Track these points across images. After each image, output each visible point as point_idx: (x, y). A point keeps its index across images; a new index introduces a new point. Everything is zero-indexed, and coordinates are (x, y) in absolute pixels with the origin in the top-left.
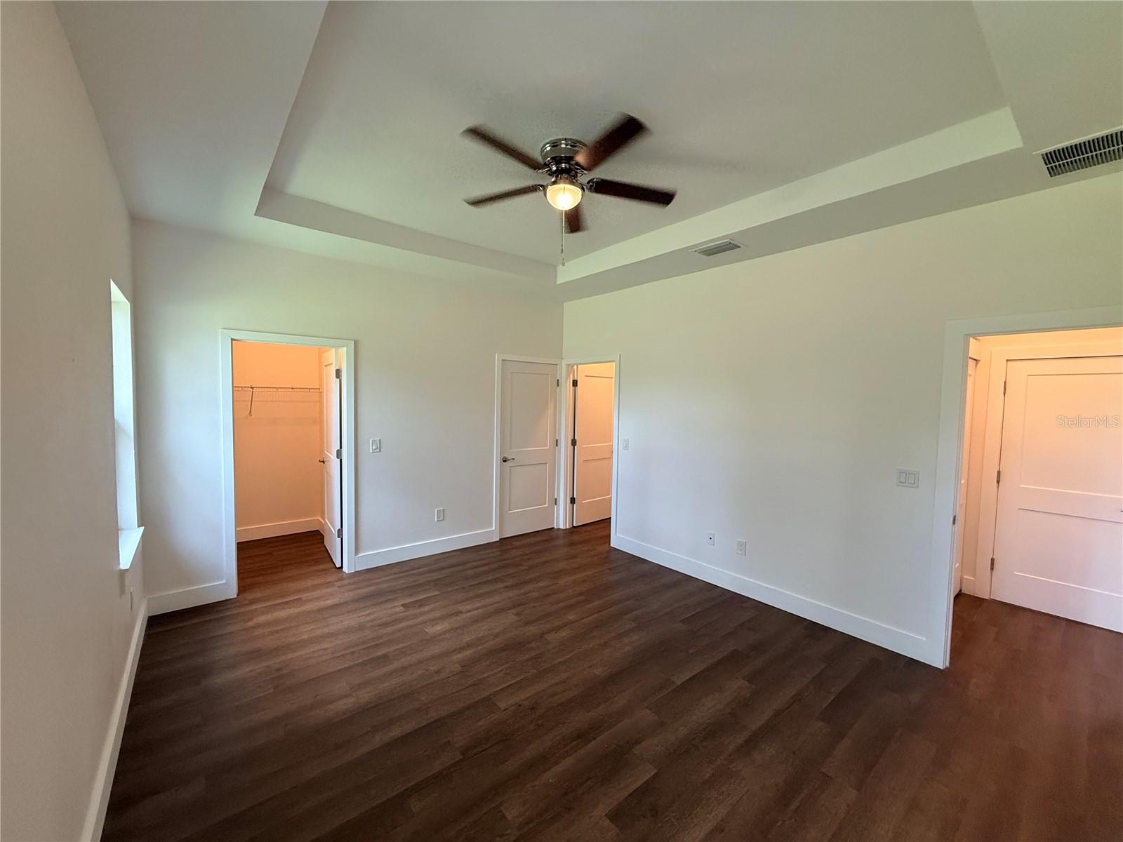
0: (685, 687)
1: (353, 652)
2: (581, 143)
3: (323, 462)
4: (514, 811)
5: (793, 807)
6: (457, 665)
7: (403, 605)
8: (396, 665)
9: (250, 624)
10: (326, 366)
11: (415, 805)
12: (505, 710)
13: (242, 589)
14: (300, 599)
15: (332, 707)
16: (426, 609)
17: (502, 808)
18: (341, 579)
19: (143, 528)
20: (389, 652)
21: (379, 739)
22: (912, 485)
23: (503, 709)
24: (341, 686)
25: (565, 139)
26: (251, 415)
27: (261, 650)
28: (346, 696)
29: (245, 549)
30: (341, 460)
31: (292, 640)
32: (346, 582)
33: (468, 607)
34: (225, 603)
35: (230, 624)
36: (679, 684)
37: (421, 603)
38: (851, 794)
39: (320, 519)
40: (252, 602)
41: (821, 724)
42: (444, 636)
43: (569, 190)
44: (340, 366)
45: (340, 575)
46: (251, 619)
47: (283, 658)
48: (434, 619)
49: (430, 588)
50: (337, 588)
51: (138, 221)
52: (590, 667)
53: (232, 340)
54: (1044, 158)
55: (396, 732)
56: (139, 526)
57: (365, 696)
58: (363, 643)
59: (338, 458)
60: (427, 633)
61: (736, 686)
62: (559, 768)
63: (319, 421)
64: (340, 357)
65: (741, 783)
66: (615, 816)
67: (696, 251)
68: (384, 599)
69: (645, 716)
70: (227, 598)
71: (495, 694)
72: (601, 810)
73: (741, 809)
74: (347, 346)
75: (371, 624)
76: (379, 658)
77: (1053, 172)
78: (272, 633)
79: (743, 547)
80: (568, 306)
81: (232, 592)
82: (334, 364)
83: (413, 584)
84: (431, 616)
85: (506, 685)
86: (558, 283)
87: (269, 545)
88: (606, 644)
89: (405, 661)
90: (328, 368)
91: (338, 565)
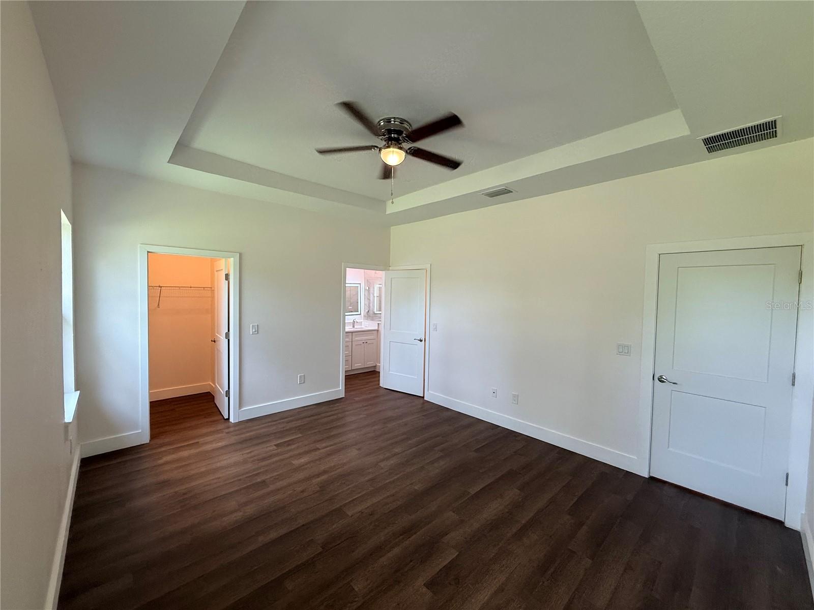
0: (477, 495)
1: (240, 480)
2: (405, 121)
3: (215, 341)
4: (360, 585)
5: (550, 572)
6: (316, 486)
7: (275, 445)
8: (272, 487)
9: (160, 462)
10: (217, 271)
11: (289, 585)
12: (351, 517)
13: (153, 436)
14: (198, 442)
15: (225, 519)
16: (293, 447)
17: (351, 584)
18: (229, 427)
19: (79, 392)
20: (267, 479)
21: (262, 540)
22: (626, 354)
23: (350, 515)
24: (232, 504)
25: (394, 118)
26: (159, 307)
27: (169, 480)
28: (235, 511)
29: (155, 406)
30: (229, 340)
31: (193, 472)
32: (232, 429)
33: (324, 445)
34: (141, 446)
35: (145, 462)
36: (473, 493)
37: (288, 443)
38: (587, 562)
39: (211, 383)
40: (161, 446)
41: (568, 517)
42: (306, 466)
43: (397, 152)
44: (229, 271)
45: (226, 424)
46: (161, 458)
47: (187, 486)
48: (300, 454)
49: (295, 432)
50: (225, 434)
51: (78, 165)
52: (412, 484)
53: (148, 252)
54: (704, 142)
55: (273, 535)
56: (75, 391)
57: (250, 510)
58: (247, 473)
59: (226, 338)
60: (294, 464)
61: (512, 494)
62: (390, 555)
63: (211, 311)
64: (229, 264)
65: (515, 558)
66: (431, 585)
67: (482, 194)
68: (260, 441)
69: (450, 516)
70: (143, 443)
71: (345, 505)
72: (420, 581)
73: (515, 576)
74: (233, 257)
75: (252, 459)
76: (257, 483)
77: (710, 150)
78: (177, 468)
79: (516, 397)
80: (394, 229)
81: (146, 438)
82: (224, 270)
83: (282, 430)
84: (296, 452)
85: (352, 499)
86: (387, 213)
87: (173, 403)
88: (422, 468)
89: (279, 484)
90: (219, 272)
91: (226, 417)
